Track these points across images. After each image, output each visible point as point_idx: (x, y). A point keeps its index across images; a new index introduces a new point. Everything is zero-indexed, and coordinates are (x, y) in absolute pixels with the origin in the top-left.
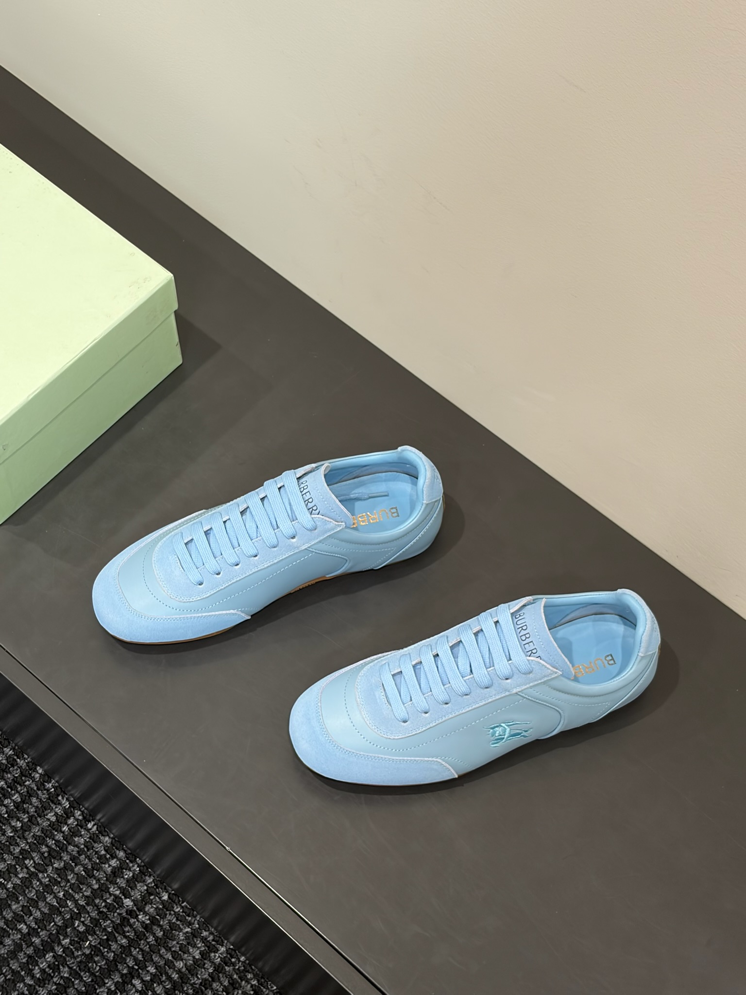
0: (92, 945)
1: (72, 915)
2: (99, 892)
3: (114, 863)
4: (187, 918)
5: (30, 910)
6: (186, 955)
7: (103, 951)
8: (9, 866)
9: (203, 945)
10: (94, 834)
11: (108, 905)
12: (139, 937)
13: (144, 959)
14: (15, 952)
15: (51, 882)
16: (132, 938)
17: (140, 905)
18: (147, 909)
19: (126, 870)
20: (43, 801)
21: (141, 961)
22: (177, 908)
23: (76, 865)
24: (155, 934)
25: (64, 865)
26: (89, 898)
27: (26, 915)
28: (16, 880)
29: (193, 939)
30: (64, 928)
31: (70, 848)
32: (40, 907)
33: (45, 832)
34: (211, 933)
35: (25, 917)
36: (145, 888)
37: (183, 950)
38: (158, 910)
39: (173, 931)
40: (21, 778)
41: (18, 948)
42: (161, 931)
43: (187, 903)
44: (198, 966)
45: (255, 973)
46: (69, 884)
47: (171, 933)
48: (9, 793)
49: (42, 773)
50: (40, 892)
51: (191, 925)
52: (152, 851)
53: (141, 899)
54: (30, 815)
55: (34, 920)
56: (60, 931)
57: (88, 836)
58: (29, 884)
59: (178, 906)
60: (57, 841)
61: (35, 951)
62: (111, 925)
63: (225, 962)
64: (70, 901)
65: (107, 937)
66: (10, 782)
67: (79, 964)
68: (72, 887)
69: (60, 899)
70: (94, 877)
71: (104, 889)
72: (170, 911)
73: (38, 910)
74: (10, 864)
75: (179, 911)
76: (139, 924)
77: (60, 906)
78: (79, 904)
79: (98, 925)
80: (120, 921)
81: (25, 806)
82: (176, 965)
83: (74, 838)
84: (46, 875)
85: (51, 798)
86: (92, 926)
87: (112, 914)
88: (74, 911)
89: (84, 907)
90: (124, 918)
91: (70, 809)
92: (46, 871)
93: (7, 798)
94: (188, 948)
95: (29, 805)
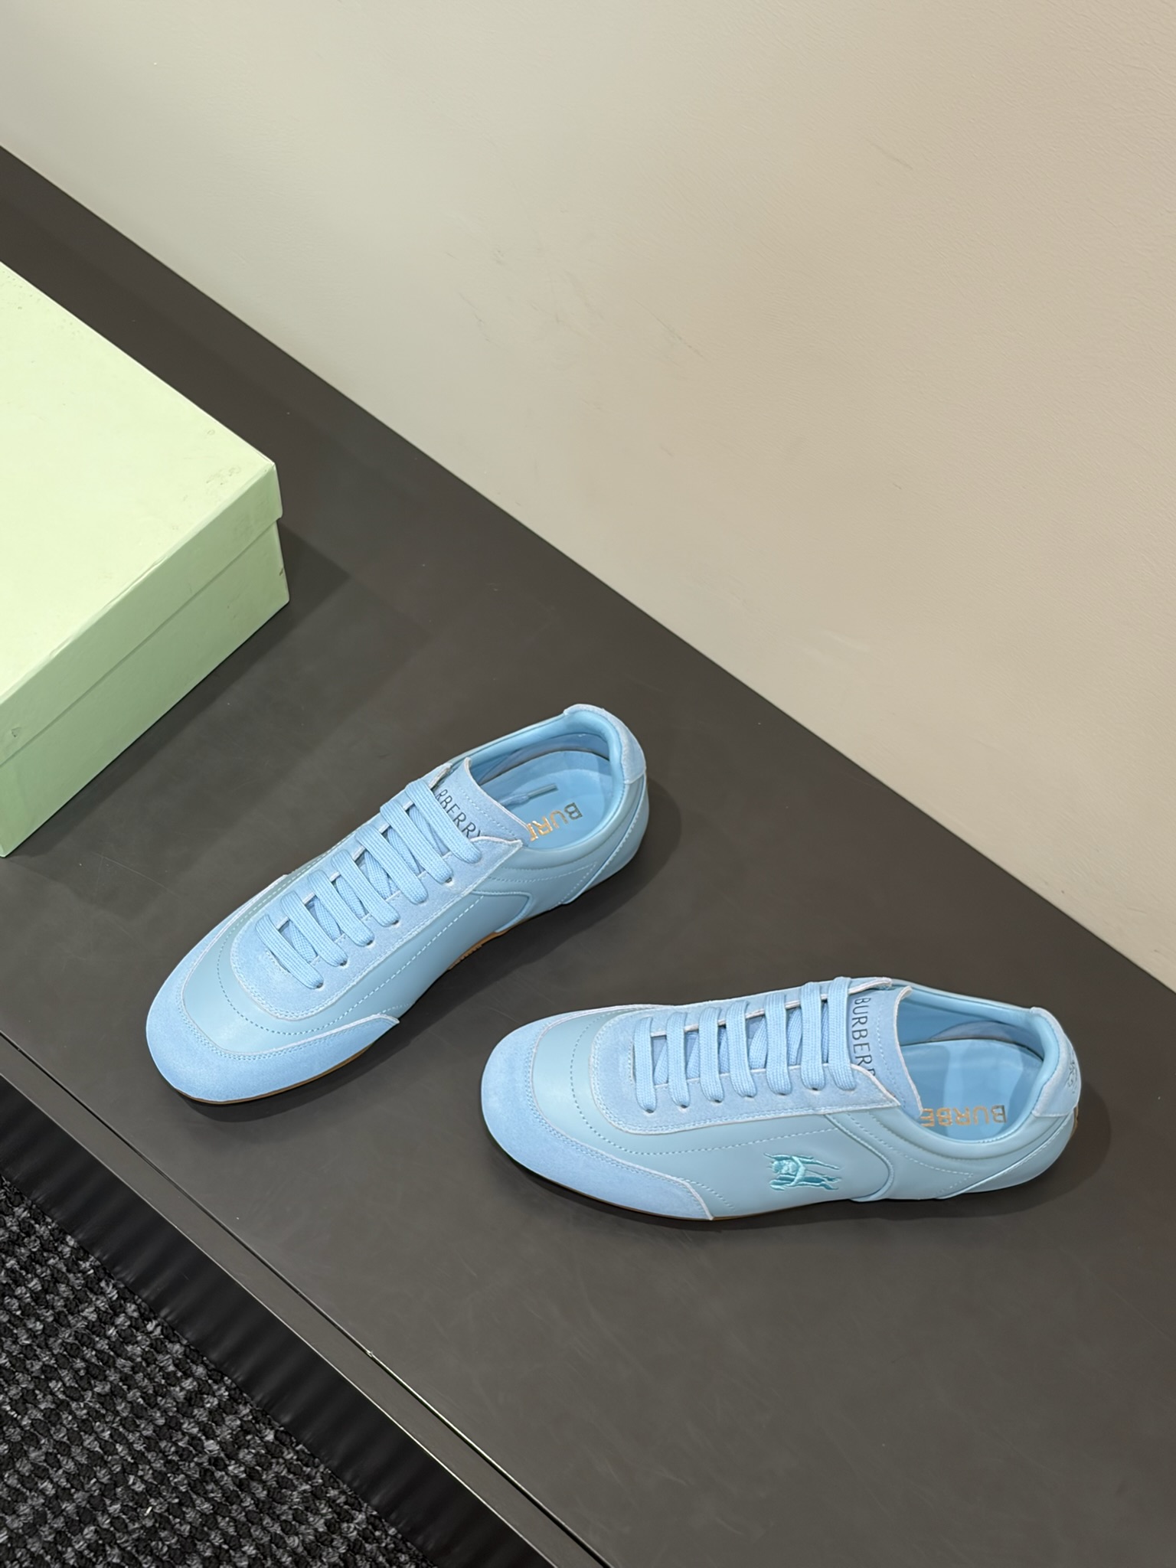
0: (156, 1513)
1: (125, 1467)
2: (166, 1431)
3: (188, 1384)
4: (305, 1469)
5: (58, 1460)
6: (303, 1527)
7: (173, 1522)
8: (25, 1391)
9: (330, 1510)
10: (157, 1339)
11: (181, 1449)
12: (230, 1500)
13: (238, 1534)
14: (35, 1525)
15: (90, 1416)
16: (219, 1501)
17: (231, 1450)
18: (241, 1456)
19: (208, 1394)
20: (78, 1291)
21: (233, 1536)
22: (289, 1453)
23: (129, 1389)
24: (254, 1494)
25: (111, 1389)
26: (152, 1441)
27: (53, 1468)
28: (35, 1412)
29: (313, 1500)
30: (112, 1486)
31: (120, 1362)
32: (73, 1455)
33: (80, 1337)
34: (343, 1492)
35: (51, 1471)
36: (238, 1422)
37: (298, 1519)
38: (258, 1457)
39: (282, 1489)
40: (42, 1254)
41: (40, 1518)
42: (264, 1490)
43: (304, 1445)
44: (322, 1543)
45: (411, 1552)
46: (118, 1418)
47: (280, 1492)
48: (23, 1277)
49: (75, 1247)
50: (74, 1431)
51: (310, 1480)
52: (247, 1365)
53: (231, 1440)
54: (57, 1311)
55: (64, 1475)
56: (107, 1491)
57: (148, 1343)
58: (56, 1419)
59: (290, 1450)
60: (100, 1352)
61: (66, 1523)
62: (186, 1482)
63: (365, 1536)
64: (121, 1444)
65: (180, 1501)
66: (24, 1260)
67: (137, 1543)
68: (123, 1422)
69: (106, 1441)
70: (158, 1407)
71: (173, 1425)
72: (278, 1458)
73: (70, 1460)
74: (25, 1388)
75: (292, 1458)
76: (230, 1479)
77: (105, 1453)
78: (136, 1450)
79: (165, 1481)
80: (200, 1476)
81: (48, 1297)
82: (288, 1542)
83: (126, 1347)
84: (82, 1405)
85: (89, 1285)
86: (155, 1483)
87: (187, 1464)
88: (126, 1460)
89: (143, 1454)
90: (207, 1470)
91: (119, 1302)
92: (82, 1398)
93: (20, 1285)
94: (307, 1515)
95: (56, 1295)
